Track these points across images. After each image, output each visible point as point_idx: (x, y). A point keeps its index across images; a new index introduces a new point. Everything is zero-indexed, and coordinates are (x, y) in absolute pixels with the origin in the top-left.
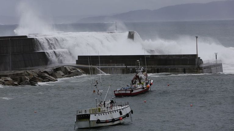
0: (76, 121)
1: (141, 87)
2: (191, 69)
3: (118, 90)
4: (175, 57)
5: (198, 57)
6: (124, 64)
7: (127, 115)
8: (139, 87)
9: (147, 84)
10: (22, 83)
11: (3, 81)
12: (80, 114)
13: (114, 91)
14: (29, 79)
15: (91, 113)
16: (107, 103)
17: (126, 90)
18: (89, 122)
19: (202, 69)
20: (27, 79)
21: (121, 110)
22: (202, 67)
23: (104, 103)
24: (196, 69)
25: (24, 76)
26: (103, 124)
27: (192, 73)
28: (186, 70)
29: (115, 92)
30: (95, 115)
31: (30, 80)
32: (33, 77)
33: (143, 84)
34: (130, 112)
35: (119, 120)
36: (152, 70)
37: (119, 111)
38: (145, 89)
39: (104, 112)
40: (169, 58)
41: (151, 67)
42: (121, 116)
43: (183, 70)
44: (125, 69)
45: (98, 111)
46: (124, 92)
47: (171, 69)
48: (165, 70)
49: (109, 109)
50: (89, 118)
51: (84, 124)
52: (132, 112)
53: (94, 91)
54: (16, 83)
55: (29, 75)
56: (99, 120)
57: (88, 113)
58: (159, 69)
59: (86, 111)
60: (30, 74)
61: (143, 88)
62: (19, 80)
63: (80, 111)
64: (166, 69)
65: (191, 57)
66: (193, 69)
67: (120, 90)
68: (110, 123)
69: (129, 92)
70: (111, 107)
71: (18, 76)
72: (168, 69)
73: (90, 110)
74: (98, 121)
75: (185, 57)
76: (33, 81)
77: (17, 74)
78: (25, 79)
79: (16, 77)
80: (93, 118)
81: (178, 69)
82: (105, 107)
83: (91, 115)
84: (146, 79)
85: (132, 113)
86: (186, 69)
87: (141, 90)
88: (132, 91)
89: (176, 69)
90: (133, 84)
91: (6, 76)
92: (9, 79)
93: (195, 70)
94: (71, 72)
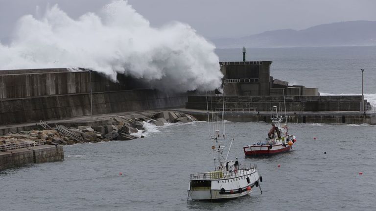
0: (189, 189)
1: (281, 144)
2: (354, 117)
3: (250, 146)
4: (330, 99)
5: (365, 99)
6: (255, 109)
7: (257, 184)
8: (280, 142)
9: (288, 140)
10: (107, 135)
11: (81, 132)
12: (196, 179)
13: (244, 148)
14: (117, 130)
15: (212, 179)
16: (230, 165)
17: (262, 146)
18: (209, 191)
19: (369, 117)
20: (115, 130)
21: (249, 176)
22: (370, 114)
23: (227, 165)
24: (361, 117)
25: (110, 125)
26: (228, 195)
27: (355, 124)
28: (346, 119)
29: (246, 149)
30: (218, 182)
31: (119, 131)
32: (123, 126)
33: (283, 140)
34: (259, 180)
35: (246, 190)
36: (296, 117)
37: (246, 177)
38: (287, 146)
39: (228, 178)
40: (322, 100)
41: (295, 114)
42: (249, 184)
43: (341, 119)
44: (257, 116)
45: (219, 177)
46: (258, 149)
47: (325, 117)
48: (315, 118)
49: (234, 174)
50: (210, 186)
51: (202, 194)
52: (261, 178)
53: (213, 147)
54: (99, 135)
55: (117, 123)
56: (223, 189)
57: (208, 178)
58: (307, 116)
59: (205, 175)
60: (119, 122)
61: (284, 145)
62: (103, 130)
63: (197, 175)
64: (316, 116)
65: (354, 100)
66: (356, 117)
67: (252, 146)
68: (237, 194)
69: (266, 149)
70: (235, 171)
71: (102, 125)
72: (320, 117)
73: (210, 174)
74: (223, 191)
75: (344, 99)
76: (123, 132)
77: (101, 122)
78: (113, 129)
79: (99, 126)
80: (215, 186)
81: (334, 117)
82: (227, 170)
83: (212, 182)
84: (287, 133)
85: (261, 181)
86: (347, 117)
87: (281, 147)
88: (270, 147)
89: (331, 117)
90: (271, 138)
91: (85, 124)
92: (90, 129)
93: (359, 119)
94: (178, 119)
